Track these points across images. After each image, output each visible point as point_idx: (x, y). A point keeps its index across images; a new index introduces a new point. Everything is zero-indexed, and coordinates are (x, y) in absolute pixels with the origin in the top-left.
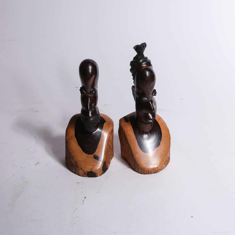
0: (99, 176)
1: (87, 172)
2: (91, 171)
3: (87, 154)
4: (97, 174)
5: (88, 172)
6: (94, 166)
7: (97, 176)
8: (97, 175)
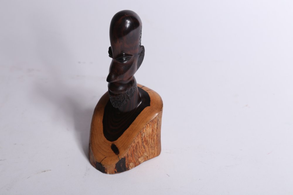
0: (108, 173)
1: (96, 161)
2: (101, 162)
3: (106, 139)
4: (106, 169)
5: (97, 163)
6: (106, 157)
7: (106, 173)
8: (106, 171)
